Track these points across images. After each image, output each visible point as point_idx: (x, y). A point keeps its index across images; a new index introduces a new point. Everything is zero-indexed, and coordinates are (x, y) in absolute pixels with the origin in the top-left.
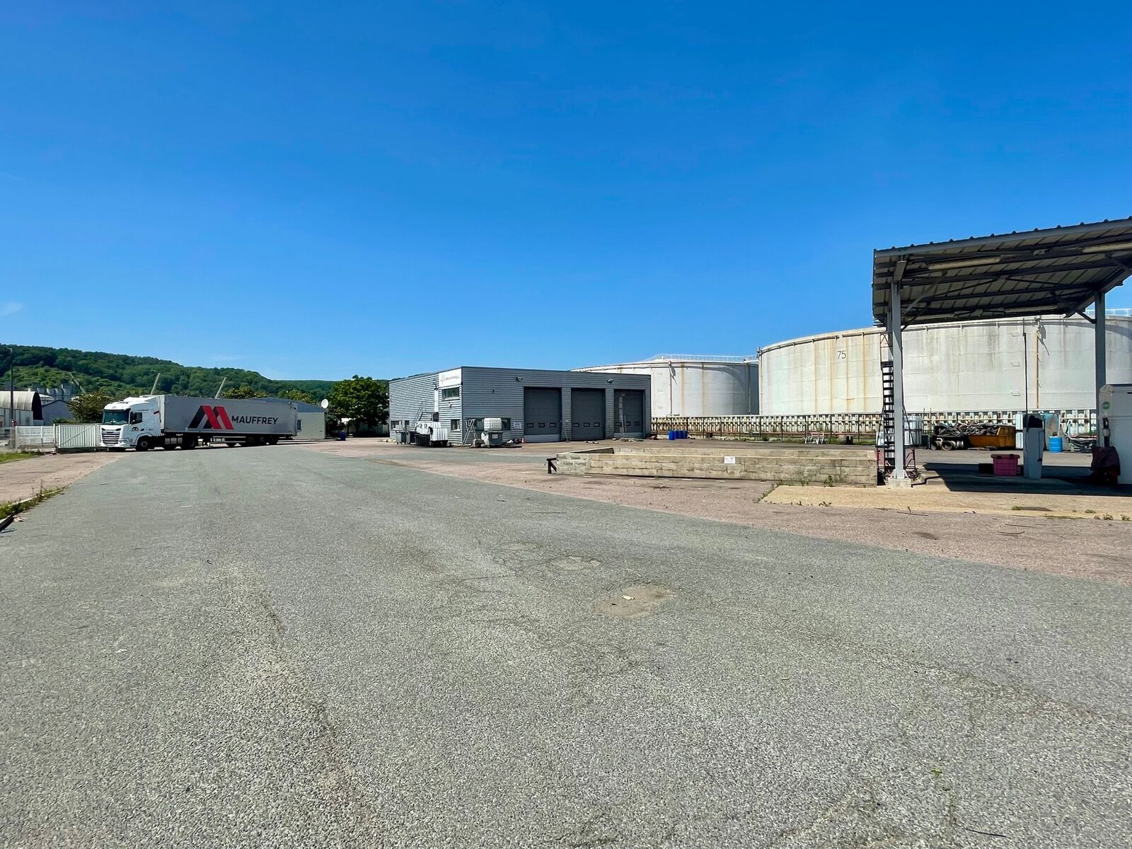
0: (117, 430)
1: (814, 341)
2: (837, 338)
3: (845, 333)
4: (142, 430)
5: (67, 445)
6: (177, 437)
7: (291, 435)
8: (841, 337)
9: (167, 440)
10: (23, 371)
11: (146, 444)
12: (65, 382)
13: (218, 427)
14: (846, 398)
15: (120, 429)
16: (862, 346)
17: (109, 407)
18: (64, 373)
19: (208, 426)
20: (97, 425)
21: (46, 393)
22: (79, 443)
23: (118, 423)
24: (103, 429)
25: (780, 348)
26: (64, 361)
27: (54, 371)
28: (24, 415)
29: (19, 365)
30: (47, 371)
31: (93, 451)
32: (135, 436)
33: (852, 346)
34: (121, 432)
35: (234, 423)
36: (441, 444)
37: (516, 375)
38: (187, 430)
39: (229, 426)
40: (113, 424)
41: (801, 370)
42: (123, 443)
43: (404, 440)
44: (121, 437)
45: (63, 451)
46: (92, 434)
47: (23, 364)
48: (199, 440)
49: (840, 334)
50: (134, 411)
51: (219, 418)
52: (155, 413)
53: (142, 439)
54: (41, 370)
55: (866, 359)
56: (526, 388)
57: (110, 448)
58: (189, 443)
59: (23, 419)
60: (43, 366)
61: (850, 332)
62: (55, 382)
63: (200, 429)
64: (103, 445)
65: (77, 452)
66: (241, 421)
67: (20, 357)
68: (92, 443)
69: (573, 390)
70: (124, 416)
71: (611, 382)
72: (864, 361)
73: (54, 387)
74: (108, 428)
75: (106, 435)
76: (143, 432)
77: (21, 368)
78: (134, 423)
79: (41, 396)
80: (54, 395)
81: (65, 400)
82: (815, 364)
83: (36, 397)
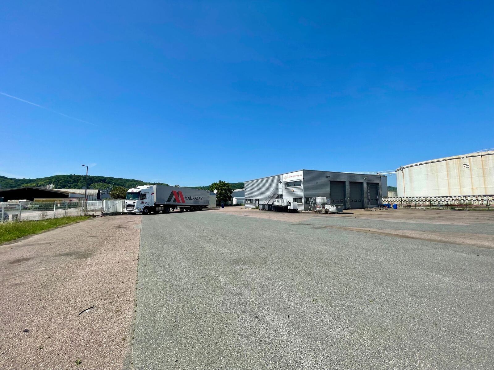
0: (133, 203)
1: (445, 160)
2: (463, 158)
3: (467, 155)
4: (146, 203)
5: (108, 211)
6: (161, 207)
7: (207, 206)
8: (465, 157)
9: (157, 208)
10: (96, 184)
11: (148, 211)
12: (108, 187)
13: (179, 202)
14: (471, 187)
15: (135, 203)
16: (481, 162)
17: (130, 191)
18: (108, 184)
19: (175, 201)
20: (123, 200)
21: (102, 191)
22: (114, 210)
23: (134, 199)
24: (126, 203)
25: (420, 165)
26: (109, 181)
27: (105, 184)
28: (94, 198)
29: (95, 182)
30: (103, 184)
31: (121, 215)
32: (142, 206)
33: (473, 161)
34: (136, 204)
35: (185, 200)
36: (295, 211)
37: (326, 175)
38: (166, 203)
39: (183, 201)
40: (131, 200)
41: (437, 175)
42: (136, 210)
43: (264, 209)
44: (135, 207)
45: (106, 215)
46: (120, 205)
47: (96, 182)
48: (171, 208)
49: (464, 156)
50: (143, 193)
51: (179, 197)
52: (152, 194)
53: (146, 208)
54: (102, 184)
55: (484, 168)
56: (331, 182)
57: (129, 213)
58: (166, 210)
59: (94, 199)
60: (102, 183)
61: (471, 155)
62: (105, 188)
63: (171, 203)
64: (126, 211)
65: (113, 215)
66: (188, 199)
67: (95, 180)
68: (120, 210)
69: (350, 182)
70: (137, 195)
71: (365, 179)
72: (483, 168)
73: (105, 189)
74: (129, 202)
75: (128, 206)
76: (146, 204)
77: (95, 183)
78: (142, 199)
79: (100, 192)
80: (105, 192)
81: (108, 193)
82: (447, 172)
83: (99, 192)
